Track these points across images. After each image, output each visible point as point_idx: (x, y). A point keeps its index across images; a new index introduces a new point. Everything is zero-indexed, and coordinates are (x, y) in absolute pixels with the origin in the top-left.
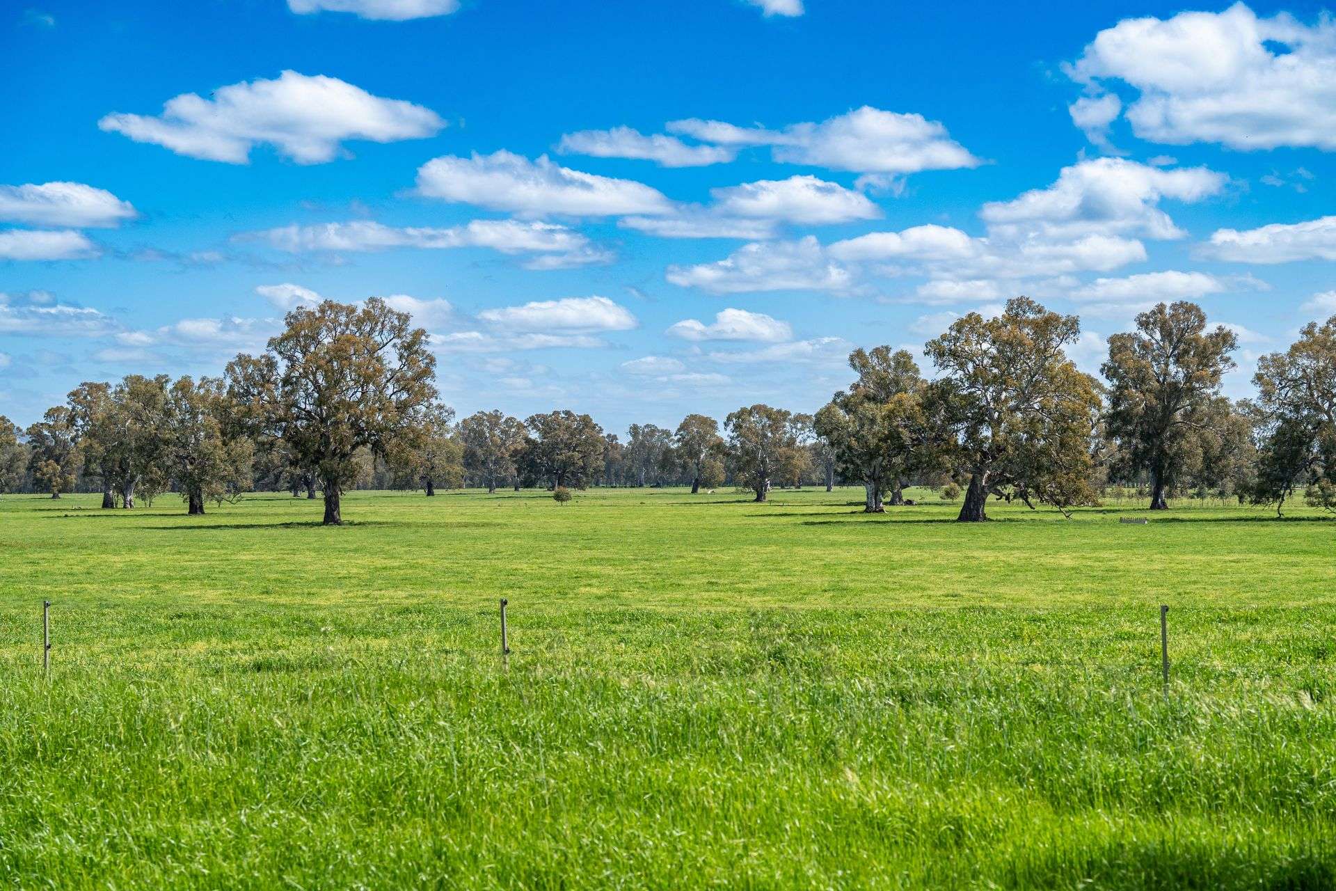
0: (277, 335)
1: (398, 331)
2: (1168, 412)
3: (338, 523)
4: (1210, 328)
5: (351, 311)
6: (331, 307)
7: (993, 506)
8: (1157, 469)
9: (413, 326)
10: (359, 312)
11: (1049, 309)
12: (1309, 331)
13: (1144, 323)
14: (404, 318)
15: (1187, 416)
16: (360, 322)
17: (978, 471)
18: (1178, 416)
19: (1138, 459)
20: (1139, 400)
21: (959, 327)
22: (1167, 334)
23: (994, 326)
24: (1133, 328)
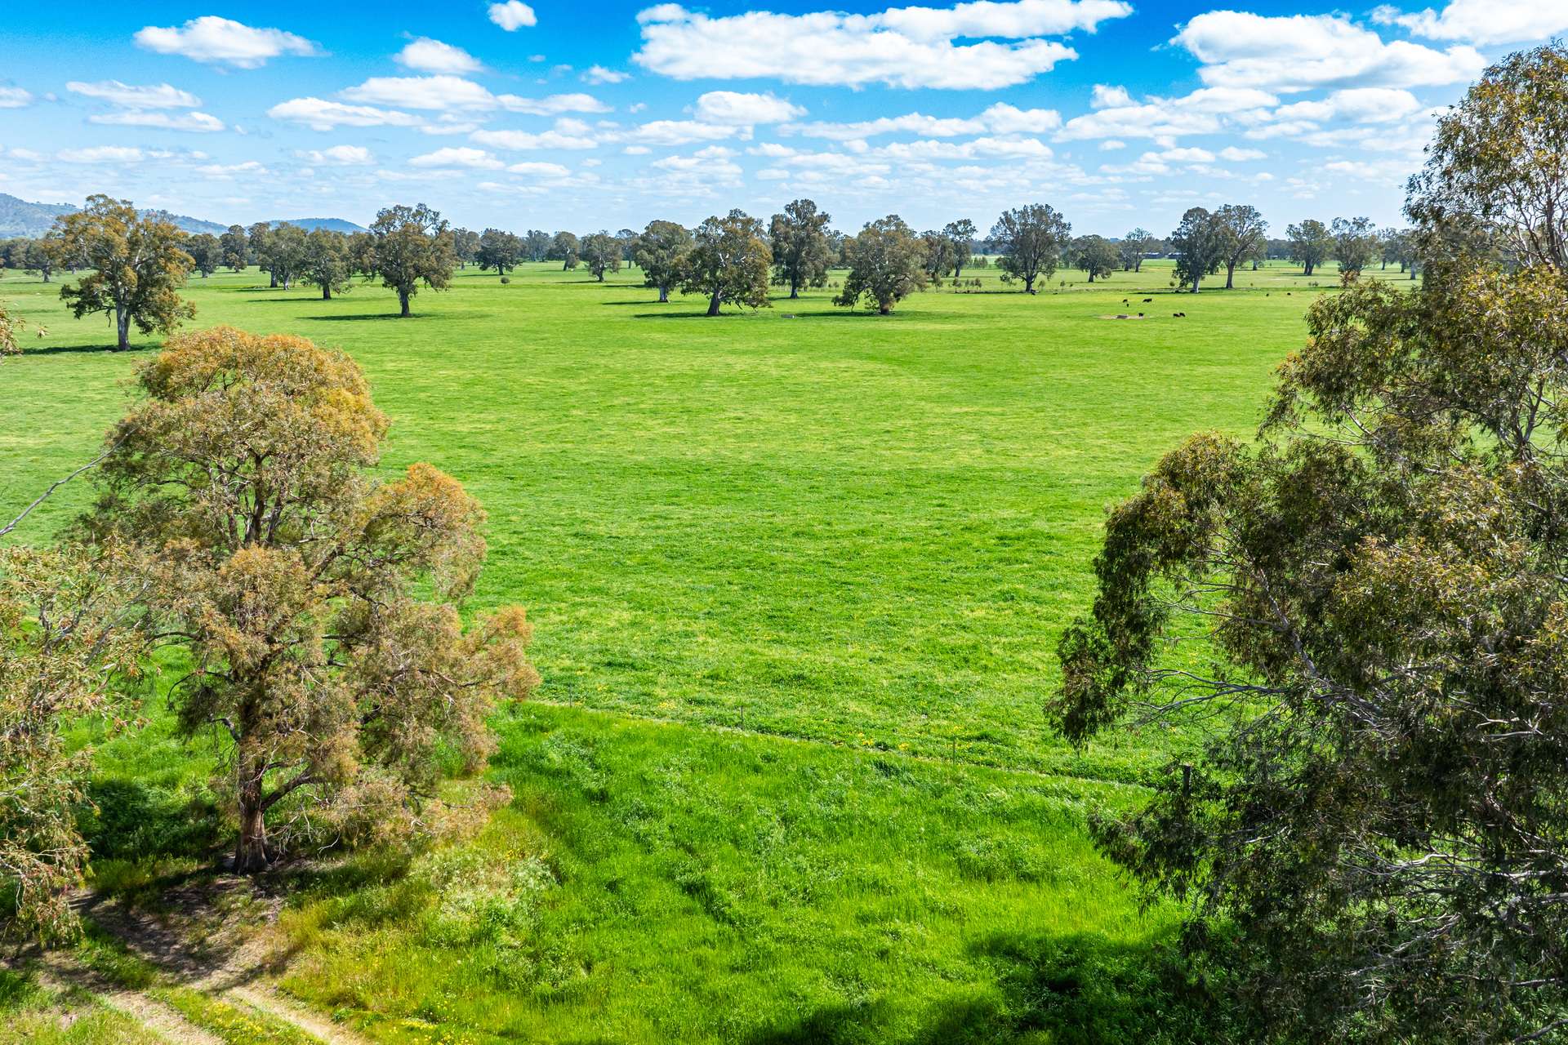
0: (374, 223)
1: (434, 220)
2: (798, 252)
3: (410, 316)
4: (818, 213)
5: (409, 209)
6: (400, 208)
7: (723, 308)
8: (794, 279)
9: (441, 219)
10: (414, 211)
11: (749, 215)
12: (867, 226)
13: (788, 209)
14: (437, 214)
15: (808, 254)
16: (414, 216)
17: (716, 292)
18: (803, 254)
19: (785, 275)
20: (787, 248)
21: (707, 222)
22: (798, 216)
23: (723, 222)
24: (783, 212)
